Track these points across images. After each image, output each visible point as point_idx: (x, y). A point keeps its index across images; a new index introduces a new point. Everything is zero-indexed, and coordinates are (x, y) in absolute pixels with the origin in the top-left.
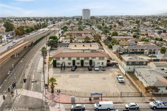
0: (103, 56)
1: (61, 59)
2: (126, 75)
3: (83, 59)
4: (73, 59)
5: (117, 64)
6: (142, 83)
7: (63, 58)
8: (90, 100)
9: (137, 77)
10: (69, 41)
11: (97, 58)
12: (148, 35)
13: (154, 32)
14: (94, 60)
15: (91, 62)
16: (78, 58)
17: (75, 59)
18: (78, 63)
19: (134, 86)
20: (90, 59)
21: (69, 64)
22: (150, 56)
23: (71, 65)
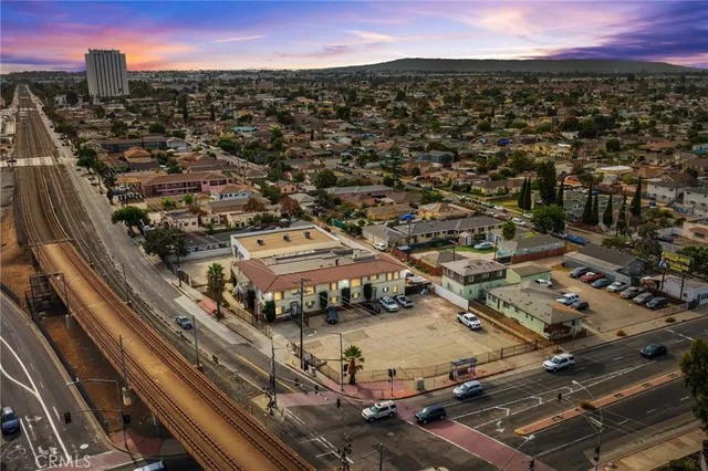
0: (396, 268)
1: (288, 295)
2: (468, 310)
4: (319, 289)
5: (430, 283)
6: (517, 322)
8: (451, 377)
9: (496, 309)
10: (194, 224)
11: (383, 277)
12: (419, 174)
13: (429, 158)
14: (373, 283)
15: (368, 290)
17: (326, 287)
19: (505, 331)
20: (365, 280)
22: (480, 250)
23: (317, 307)
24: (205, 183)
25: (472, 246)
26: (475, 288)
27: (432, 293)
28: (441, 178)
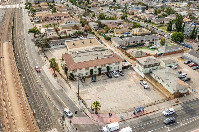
0: (119, 60)
1: (78, 71)
2: (145, 78)
3: (100, 67)
4: (90, 68)
5: (131, 65)
6: (162, 86)
7: (81, 69)
8: (134, 113)
9: (155, 79)
10: (55, 34)
11: (114, 64)
12: (134, 15)
13: (138, 8)
14: (110, 66)
15: (108, 68)
16: (95, 67)
17: (93, 68)
18: (96, 72)
19: (157, 90)
20: (107, 65)
21: (87, 73)
22: (152, 49)
23: (89, 74)
24: (62, 17)
25: (149, 47)
26: (148, 70)
27: (132, 69)
28: (141, 16)
